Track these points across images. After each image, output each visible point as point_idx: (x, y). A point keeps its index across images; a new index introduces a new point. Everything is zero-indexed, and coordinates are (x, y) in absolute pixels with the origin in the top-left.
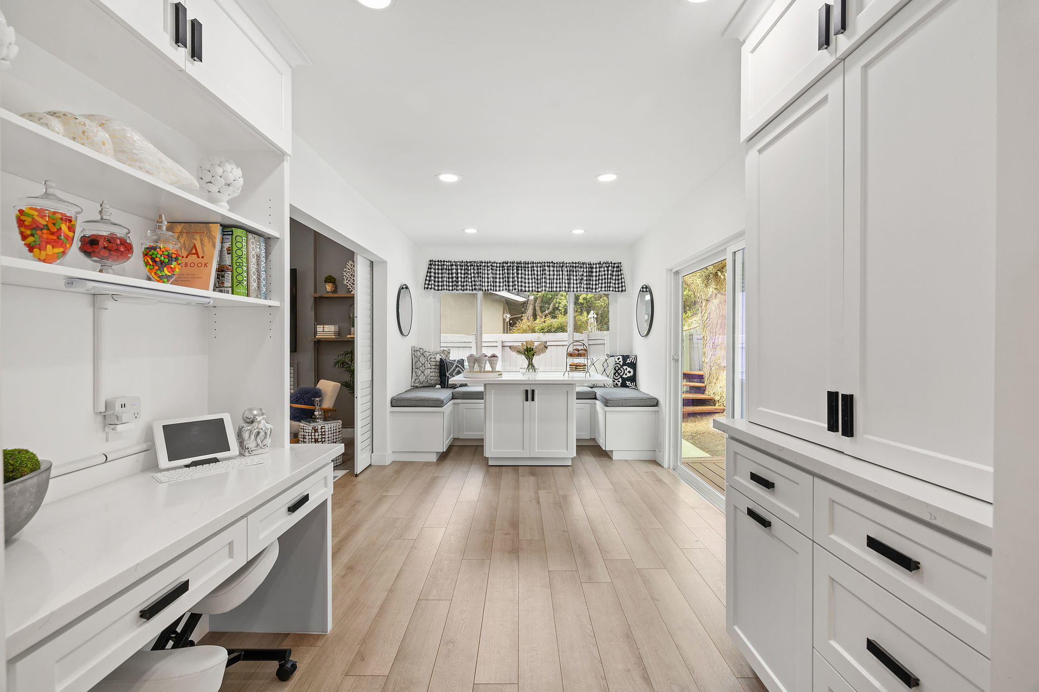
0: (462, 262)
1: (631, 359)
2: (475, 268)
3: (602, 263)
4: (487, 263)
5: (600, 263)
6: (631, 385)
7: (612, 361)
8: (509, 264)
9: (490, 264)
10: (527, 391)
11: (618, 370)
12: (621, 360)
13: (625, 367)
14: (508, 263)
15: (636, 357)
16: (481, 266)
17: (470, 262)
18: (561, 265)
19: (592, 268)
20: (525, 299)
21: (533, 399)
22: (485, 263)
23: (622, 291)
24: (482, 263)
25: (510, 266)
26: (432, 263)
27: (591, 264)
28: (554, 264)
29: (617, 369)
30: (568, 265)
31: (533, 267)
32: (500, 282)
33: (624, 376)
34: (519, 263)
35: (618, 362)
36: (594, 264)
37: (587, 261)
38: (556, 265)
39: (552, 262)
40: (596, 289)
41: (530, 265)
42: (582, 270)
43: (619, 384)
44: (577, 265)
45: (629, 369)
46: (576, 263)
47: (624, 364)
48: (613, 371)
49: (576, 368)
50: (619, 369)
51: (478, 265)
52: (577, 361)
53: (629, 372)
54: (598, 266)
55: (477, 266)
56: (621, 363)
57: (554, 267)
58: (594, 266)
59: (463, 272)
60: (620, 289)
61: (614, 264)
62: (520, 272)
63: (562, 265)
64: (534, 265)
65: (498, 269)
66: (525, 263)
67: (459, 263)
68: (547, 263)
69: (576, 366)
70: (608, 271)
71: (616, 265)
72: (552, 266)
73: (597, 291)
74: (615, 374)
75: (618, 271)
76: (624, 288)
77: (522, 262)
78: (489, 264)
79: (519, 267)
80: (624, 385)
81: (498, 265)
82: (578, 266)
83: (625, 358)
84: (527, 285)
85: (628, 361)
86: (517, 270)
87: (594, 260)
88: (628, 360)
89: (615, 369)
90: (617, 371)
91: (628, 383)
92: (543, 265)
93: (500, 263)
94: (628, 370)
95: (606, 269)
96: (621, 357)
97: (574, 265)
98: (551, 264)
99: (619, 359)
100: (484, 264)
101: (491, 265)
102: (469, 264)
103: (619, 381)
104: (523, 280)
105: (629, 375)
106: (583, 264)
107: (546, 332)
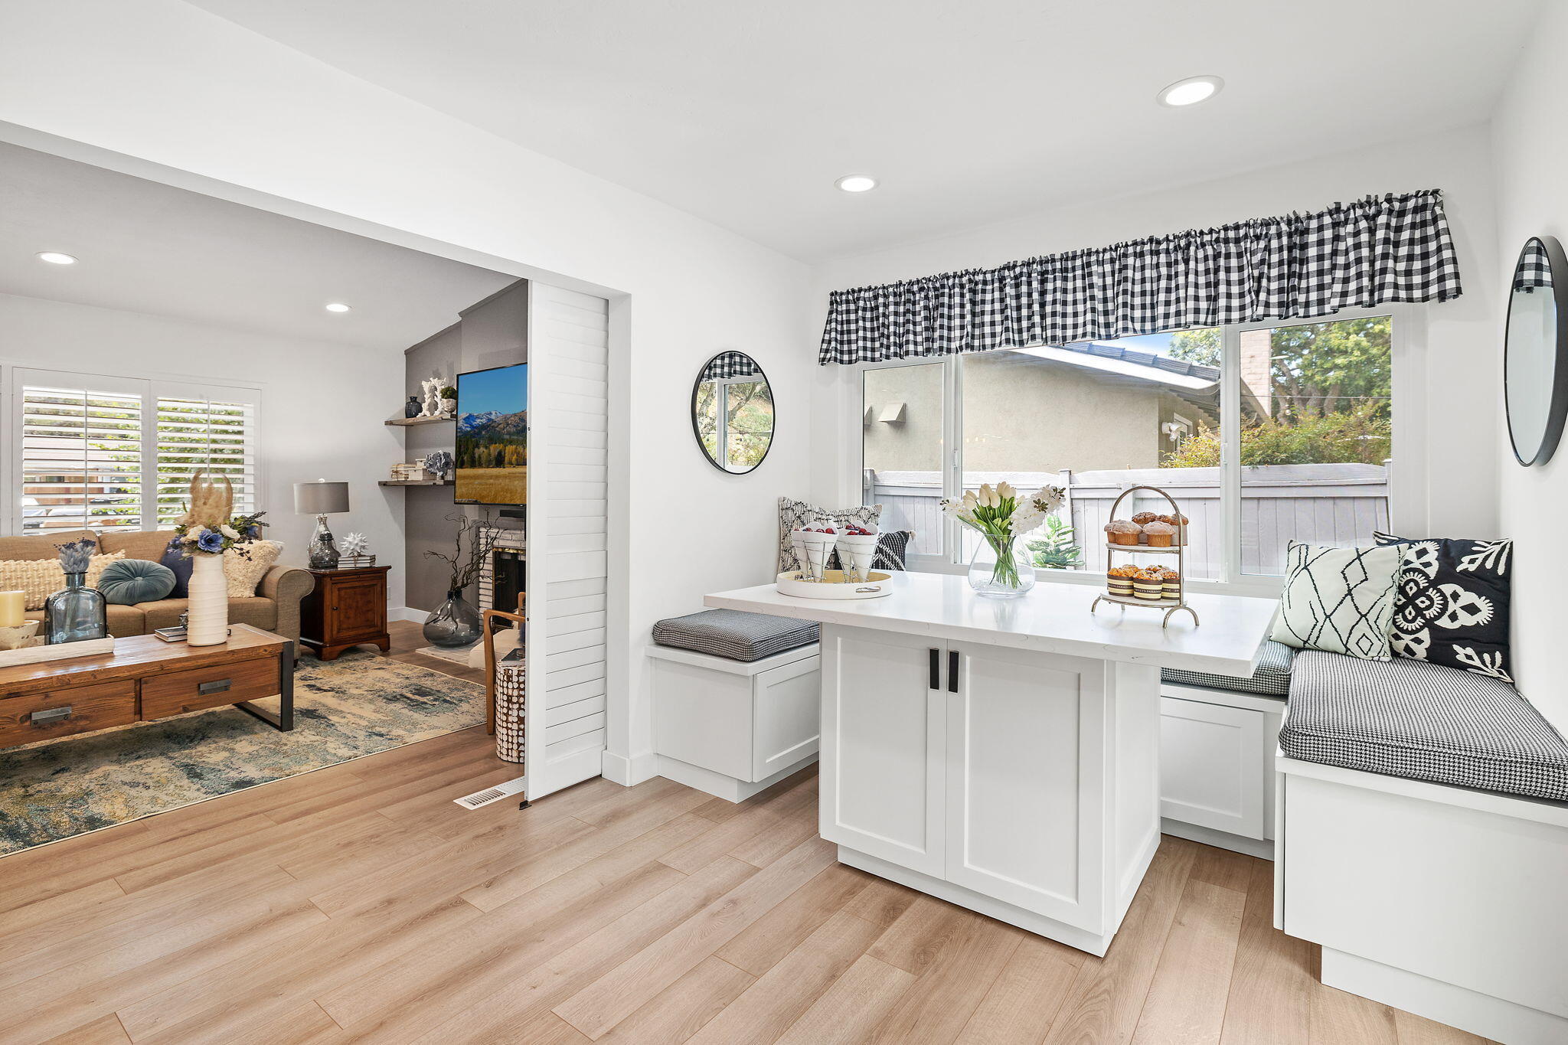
0: (901, 283)
1: (1481, 557)
2: (931, 294)
3: (1344, 207)
4: (961, 276)
5: (1338, 210)
6: (1477, 662)
7: (1385, 564)
8: (1018, 270)
9: (967, 277)
10: (934, 654)
11: (1417, 595)
12: (1432, 556)
13: (1448, 589)
14: (1015, 266)
15: (1507, 552)
16: (943, 286)
17: (918, 282)
18: (1183, 243)
19: (1306, 231)
20: (1211, 384)
21: (953, 686)
22: (954, 277)
23: (1442, 296)
24: (948, 278)
25: (1021, 274)
26: (835, 298)
27: (1298, 219)
28: (1159, 243)
29: (1411, 590)
30: (1207, 238)
31: (1089, 264)
32: (993, 324)
33: (1444, 622)
34: (1047, 262)
35: (1417, 564)
36: (1309, 217)
37: (1282, 211)
38: (1164, 246)
39: (1151, 240)
40: (1321, 302)
41: (1078, 262)
42: (1262, 244)
43: (1421, 651)
44: (1242, 232)
45: (1468, 597)
46: (1237, 227)
47: (1445, 576)
48: (1391, 598)
49: (1132, 587)
50: (1421, 592)
51: (938, 285)
52: (1143, 560)
53: (1472, 609)
54: (1327, 220)
55: (936, 289)
56: (1432, 572)
57: (1158, 253)
58: (1314, 224)
59: (901, 309)
60: (1433, 290)
61: (1405, 199)
62: (1050, 286)
63: (1183, 245)
64: (1093, 258)
65: (989, 287)
66: (1065, 258)
67: (891, 290)
68: (1135, 244)
69: (1132, 579)
70: (1372, 231)
71: (1411, 204)
72: (1152, 253)
73: (1327, 308)
74: (1400, 609)
75: (1424, 224)
76: (1450, 284)
77: (1058, 257)
78: (965, 279)
79: (1047, 272)
80: (1441, 655)
81: (989, 277)
82: (1246, 236)
83: (1451, 551)
84: (1070, 321)
85: (1465, 564)
86: (1043, 282)
87: (1312, 202)
88: (1466, 559)
89: (1402, 590)
90: (1411, 601)
91: (1462, 653)
92: (1118, 254)
93: (993, 272)
94: (1463, 602)
95: (1363, 224)
96: (1433, 550)
97: (1231, 234)
98: (1147, 247)
99: (1422, 553)
100: (951, 282)
101: (970, 281)
102: (915, 288)
103: (1418, 641)
104: (1059, 308)
105: (1466, 620)
106: (1267, 224)
107: (1259, 463)
